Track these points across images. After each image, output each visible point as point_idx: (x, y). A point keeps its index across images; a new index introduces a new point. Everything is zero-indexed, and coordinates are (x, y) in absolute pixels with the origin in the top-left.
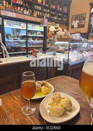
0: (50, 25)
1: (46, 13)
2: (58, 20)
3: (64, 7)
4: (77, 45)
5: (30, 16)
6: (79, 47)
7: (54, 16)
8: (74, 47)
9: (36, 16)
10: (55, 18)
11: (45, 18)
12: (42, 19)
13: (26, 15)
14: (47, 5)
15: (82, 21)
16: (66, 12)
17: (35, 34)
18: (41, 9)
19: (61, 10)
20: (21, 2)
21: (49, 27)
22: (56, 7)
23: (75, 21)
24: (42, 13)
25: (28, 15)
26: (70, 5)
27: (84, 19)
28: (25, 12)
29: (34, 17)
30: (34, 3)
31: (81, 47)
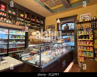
0: (32, 31)
1: (28, 24)
2: (38, 28)
3: (41, 21)
4: (50, 46)
5: (12, 24)
6: (51, 48)
7: (34, 25)
8: (47, 48)
9: (18, 24)
10: (35, 27)
11: (26, 26)
12: (23, 27)
13: (9, 23)
14: (28, 18)
15: (53, 29)
16: (42, 23)
17: (19, 37)
18: (23, 20)
19: (39, 22)
20: (5, 14)
21: (32, 33)
22: (36, 20)
23: (49, 29)
24: (24, 23)
25: (10, 24)
26: (45, 20)
27: (54, 28)
28: (7, 21)
29: (16, 25)
30: (17, 16)
31: (53, 47)
